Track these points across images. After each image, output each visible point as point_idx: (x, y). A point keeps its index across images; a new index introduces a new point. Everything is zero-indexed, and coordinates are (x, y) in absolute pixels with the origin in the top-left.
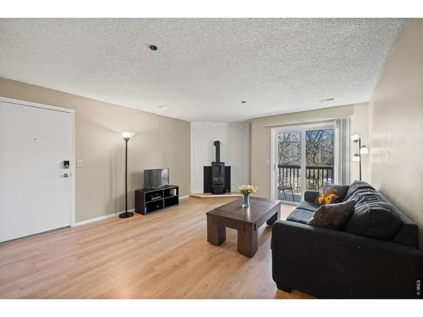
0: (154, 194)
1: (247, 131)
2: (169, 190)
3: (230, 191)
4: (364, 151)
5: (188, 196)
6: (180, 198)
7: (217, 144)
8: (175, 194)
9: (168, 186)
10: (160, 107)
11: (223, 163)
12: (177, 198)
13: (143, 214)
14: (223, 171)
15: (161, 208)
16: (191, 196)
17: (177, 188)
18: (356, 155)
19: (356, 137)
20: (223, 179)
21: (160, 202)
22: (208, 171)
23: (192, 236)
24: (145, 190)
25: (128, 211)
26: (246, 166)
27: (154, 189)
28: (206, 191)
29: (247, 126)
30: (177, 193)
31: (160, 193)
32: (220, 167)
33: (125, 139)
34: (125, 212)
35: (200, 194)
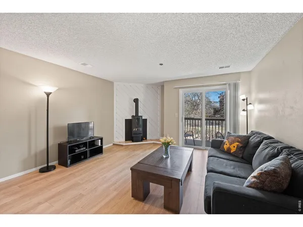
0: (78, 146)
1: (159, 92)
2: (94, 141)
3: (146, 139)
4: (250, 107)
5: (112, 144)
6: (104, 147)
7: (136, 101)
8: (100, 145)
9: (93, 137)
10: (84, 64)
11: (142, 117)
12: (101, 148)
13: (67, 167)
14: (141, 123)
15: (86, 158)
16: (114, 144)
17: (101, 139)
18: (244, 110)
19: (244, 97)
20: (141, 129)
21: (85, 154)
22: (129, 123)
23: (115, 190)
24: (69, 142)
25: (50, 164)
26: (159, 118)
27: (78, 141)
28: (127, 139)
29: (160, 88)
30: (102, 143)
31: (85, 144)
32: (138, 119)
33: (45, 93)
34: (46, 165)
35: (122, 142)
